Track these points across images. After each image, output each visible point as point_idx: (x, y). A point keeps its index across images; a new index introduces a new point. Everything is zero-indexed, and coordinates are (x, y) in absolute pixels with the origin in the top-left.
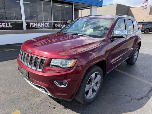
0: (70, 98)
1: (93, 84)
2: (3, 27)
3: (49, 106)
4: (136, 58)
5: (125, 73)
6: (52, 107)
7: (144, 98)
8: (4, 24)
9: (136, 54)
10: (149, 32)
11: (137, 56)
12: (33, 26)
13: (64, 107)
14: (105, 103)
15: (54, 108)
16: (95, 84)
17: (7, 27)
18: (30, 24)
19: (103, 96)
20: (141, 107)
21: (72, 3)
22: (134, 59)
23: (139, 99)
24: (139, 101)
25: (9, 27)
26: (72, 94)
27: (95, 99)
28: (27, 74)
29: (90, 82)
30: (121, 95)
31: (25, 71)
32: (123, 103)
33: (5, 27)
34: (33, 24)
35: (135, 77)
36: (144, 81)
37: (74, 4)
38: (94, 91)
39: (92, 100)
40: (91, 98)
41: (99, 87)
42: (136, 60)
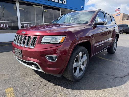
0: (60, 73)
1: (80, 62)
2: (2, 27)
3: (40, 84)
4: (115, 48)
5: (107, 60)
6: (43, 85)
7: (126, 77)
8: (2, 25)
9: (115, 44)
10: (124, 33)
11: (116, 46)
12: (27, 27)
13: (54, 84)
14: (92, 81)
15: (45, 85)
16: (82, 63)
17: (5, 27)
18: (25, 25)
19: (89, 76)
20: (125, 83)
21: (60, 9)
22: (114, 49)
23: (122, 77)
24: (122, 79)
25: (6, 27)
26: (61, 69)
27: (82, 78)
28: (21, 52)
29: (78, 60)
30: (106, 75)
31: (19, 50)
32: (108, 80)
33: (3, 27)
34: (27, 25)
35: (116, 62)
36: (125, 65)
37: (61, 9)
38: (81, 69)
39: (80, 78)
40: (79, 76)
41: (85, 67)
42: (115, 49)
